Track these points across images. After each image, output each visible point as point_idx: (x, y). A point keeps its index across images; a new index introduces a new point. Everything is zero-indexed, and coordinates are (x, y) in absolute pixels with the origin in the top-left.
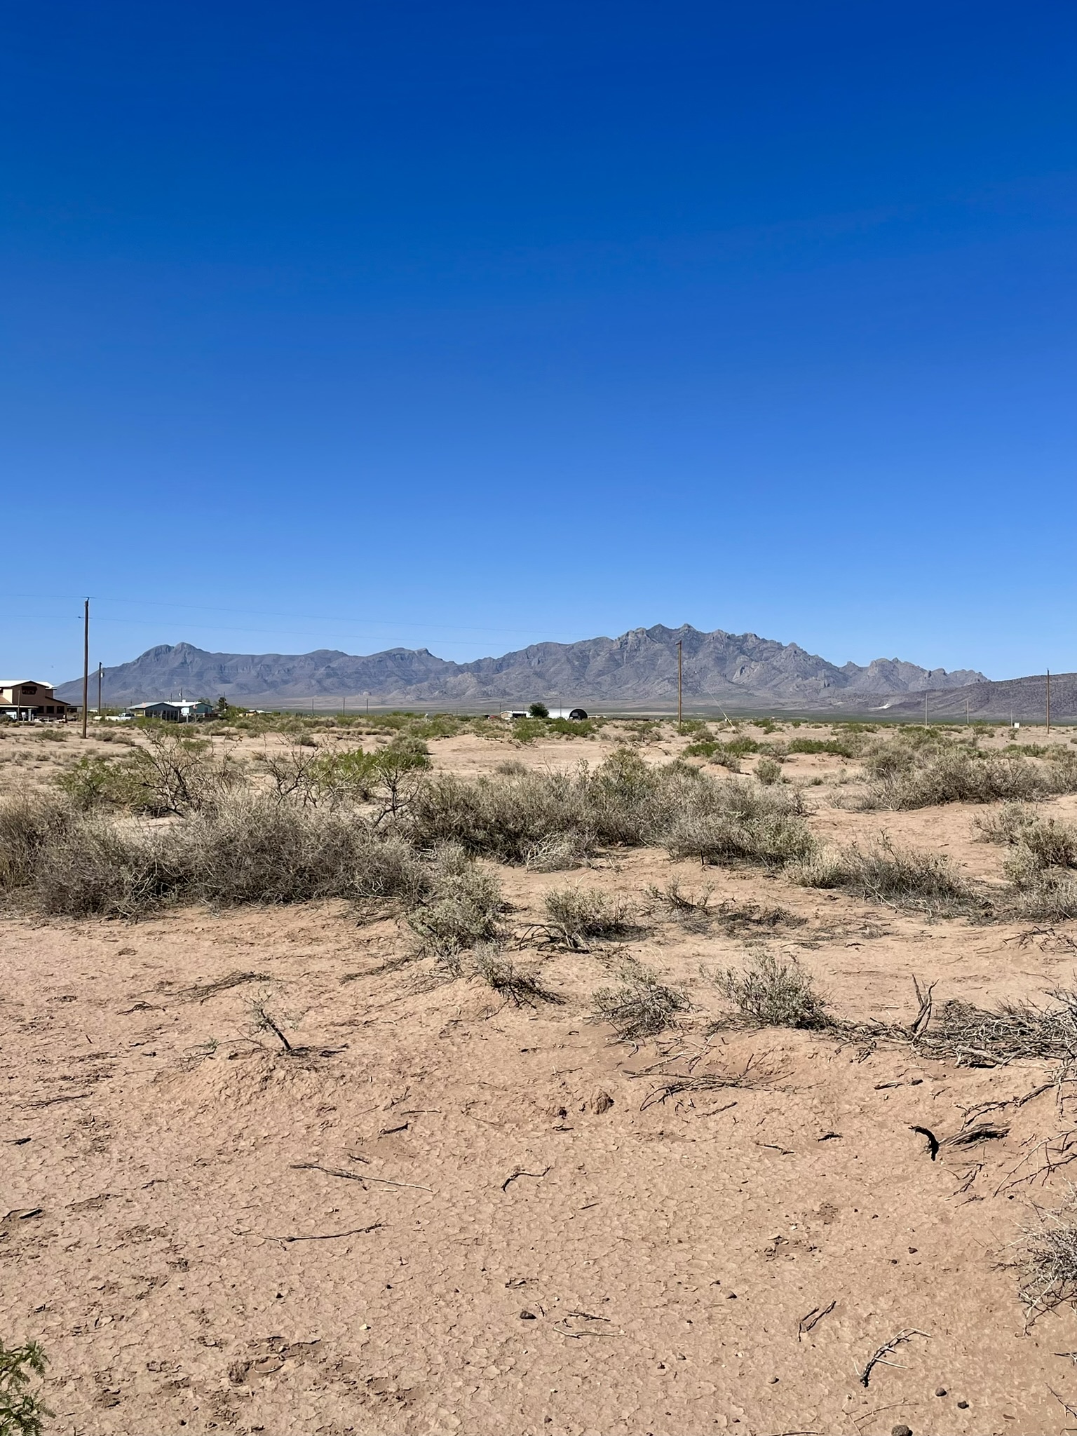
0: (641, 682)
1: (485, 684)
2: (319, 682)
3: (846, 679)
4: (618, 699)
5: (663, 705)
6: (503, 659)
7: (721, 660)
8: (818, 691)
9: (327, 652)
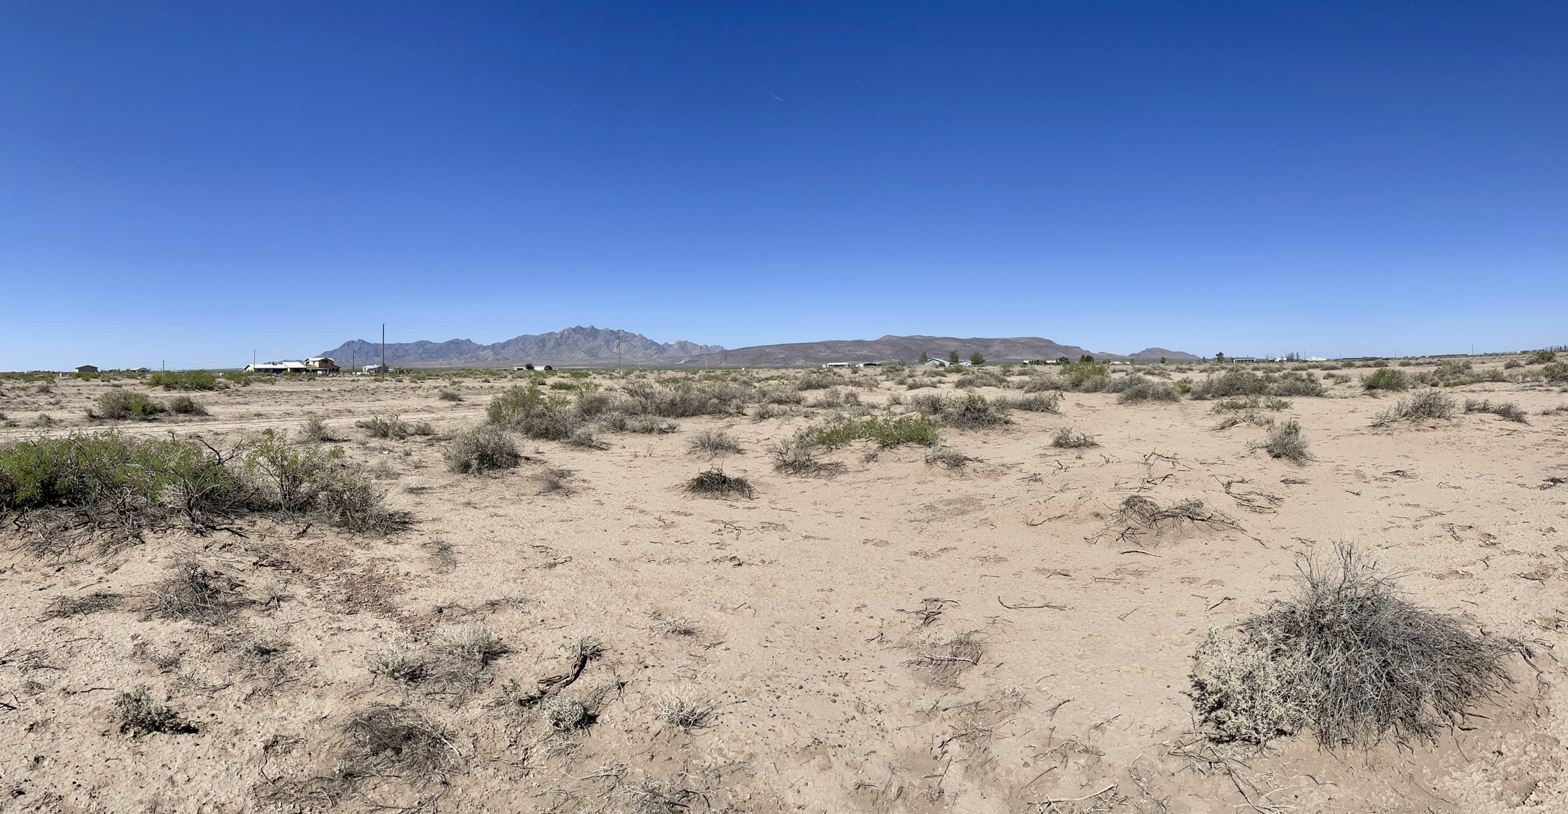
1: (497, 355)
2: (419, 355)
3: (664, 350)
5: (581, 363)
6: (505, 343)
7: (607, 342)
8: (652, 356)
9: (423, 341)
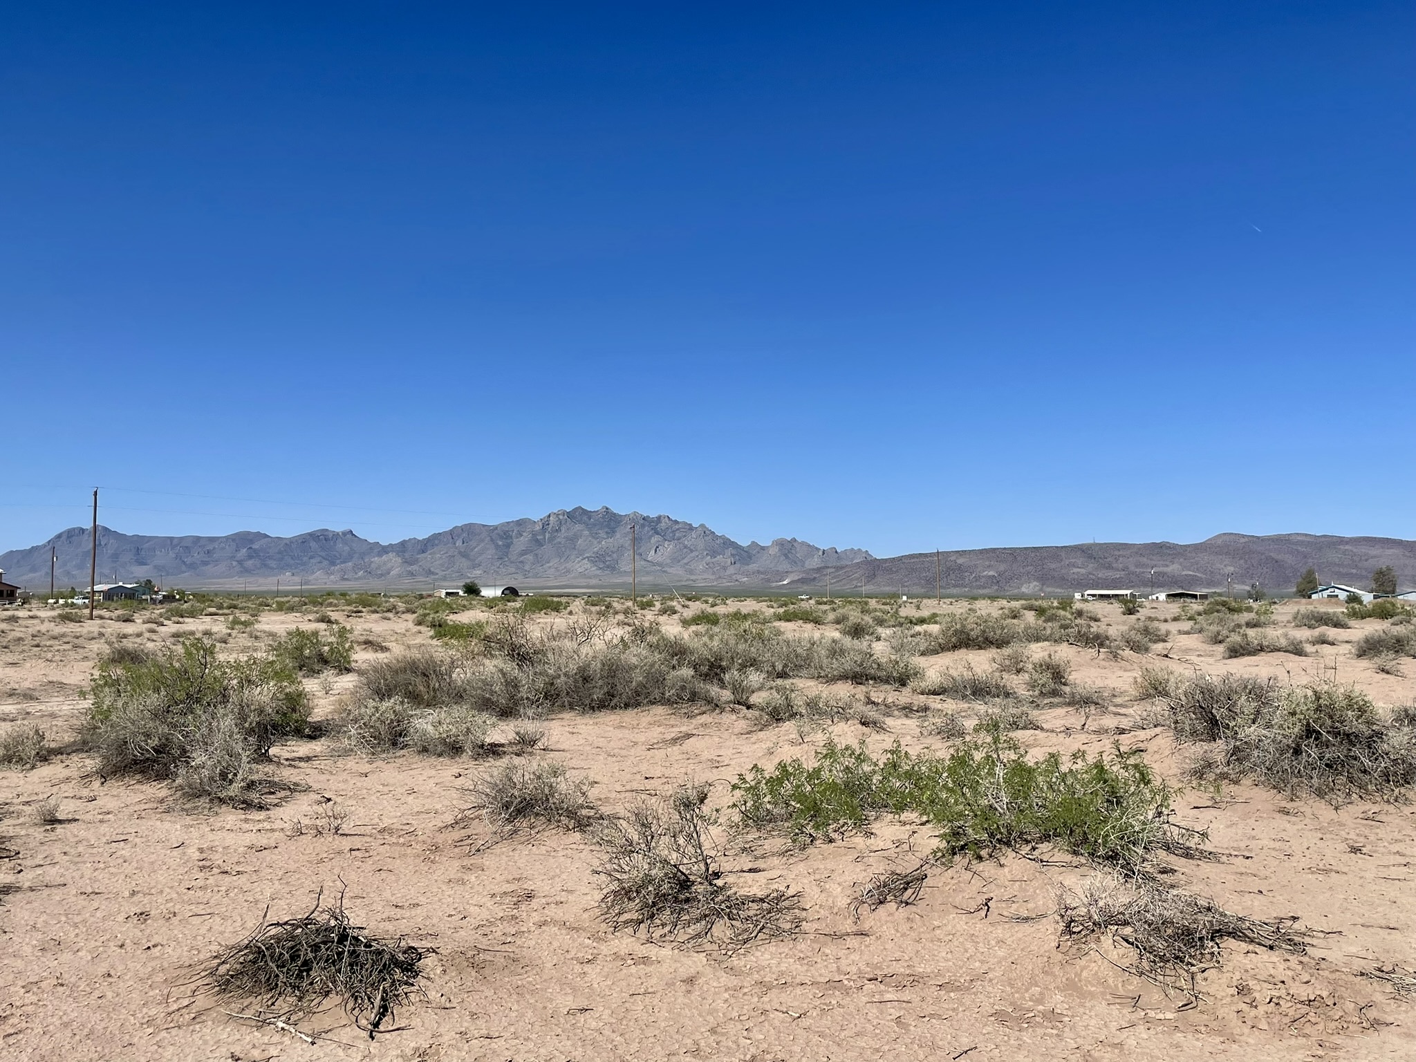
0: (562, 561)
1: (410, 564)
2: (240, 563)
3: (750, 557)
4: (540, 577)
5: (583, 582)
6: (428, 540)
7: (636, 541)
8: (725, 568)
9: (248, 533)
